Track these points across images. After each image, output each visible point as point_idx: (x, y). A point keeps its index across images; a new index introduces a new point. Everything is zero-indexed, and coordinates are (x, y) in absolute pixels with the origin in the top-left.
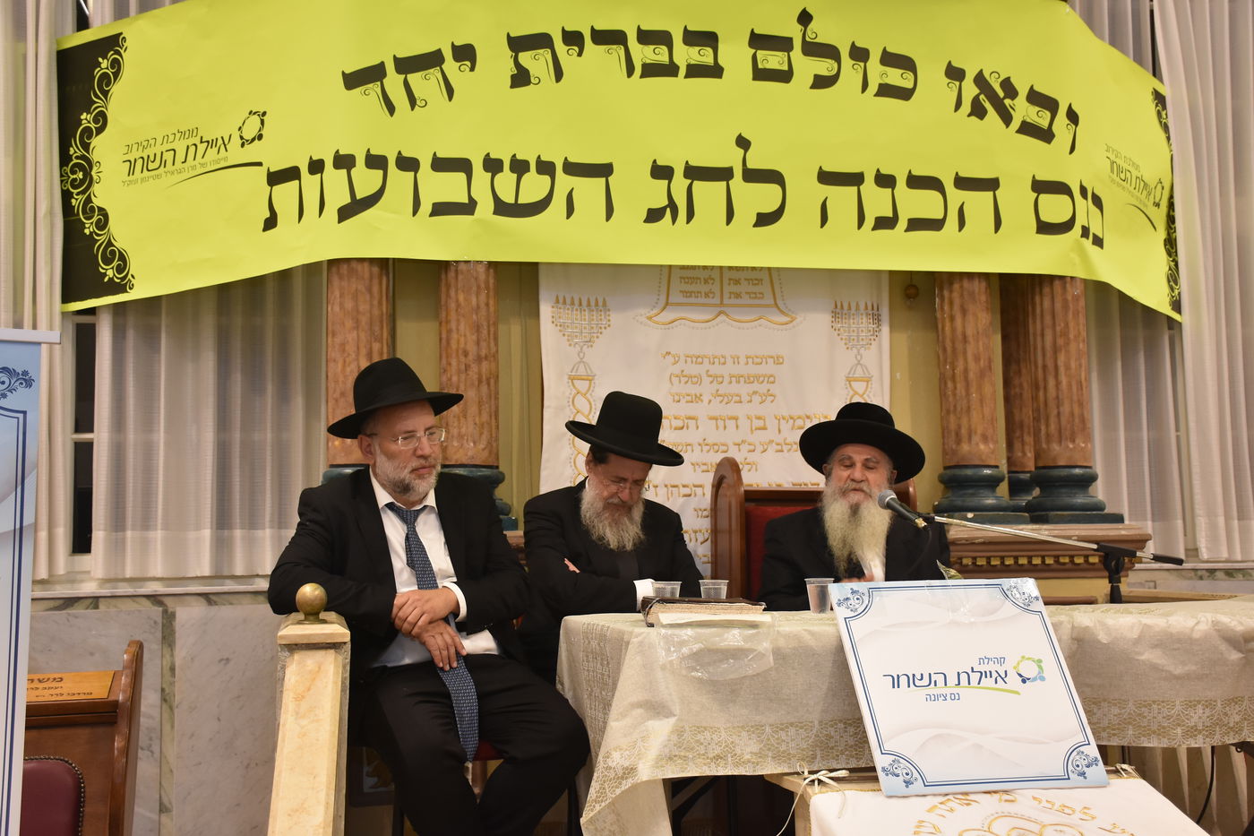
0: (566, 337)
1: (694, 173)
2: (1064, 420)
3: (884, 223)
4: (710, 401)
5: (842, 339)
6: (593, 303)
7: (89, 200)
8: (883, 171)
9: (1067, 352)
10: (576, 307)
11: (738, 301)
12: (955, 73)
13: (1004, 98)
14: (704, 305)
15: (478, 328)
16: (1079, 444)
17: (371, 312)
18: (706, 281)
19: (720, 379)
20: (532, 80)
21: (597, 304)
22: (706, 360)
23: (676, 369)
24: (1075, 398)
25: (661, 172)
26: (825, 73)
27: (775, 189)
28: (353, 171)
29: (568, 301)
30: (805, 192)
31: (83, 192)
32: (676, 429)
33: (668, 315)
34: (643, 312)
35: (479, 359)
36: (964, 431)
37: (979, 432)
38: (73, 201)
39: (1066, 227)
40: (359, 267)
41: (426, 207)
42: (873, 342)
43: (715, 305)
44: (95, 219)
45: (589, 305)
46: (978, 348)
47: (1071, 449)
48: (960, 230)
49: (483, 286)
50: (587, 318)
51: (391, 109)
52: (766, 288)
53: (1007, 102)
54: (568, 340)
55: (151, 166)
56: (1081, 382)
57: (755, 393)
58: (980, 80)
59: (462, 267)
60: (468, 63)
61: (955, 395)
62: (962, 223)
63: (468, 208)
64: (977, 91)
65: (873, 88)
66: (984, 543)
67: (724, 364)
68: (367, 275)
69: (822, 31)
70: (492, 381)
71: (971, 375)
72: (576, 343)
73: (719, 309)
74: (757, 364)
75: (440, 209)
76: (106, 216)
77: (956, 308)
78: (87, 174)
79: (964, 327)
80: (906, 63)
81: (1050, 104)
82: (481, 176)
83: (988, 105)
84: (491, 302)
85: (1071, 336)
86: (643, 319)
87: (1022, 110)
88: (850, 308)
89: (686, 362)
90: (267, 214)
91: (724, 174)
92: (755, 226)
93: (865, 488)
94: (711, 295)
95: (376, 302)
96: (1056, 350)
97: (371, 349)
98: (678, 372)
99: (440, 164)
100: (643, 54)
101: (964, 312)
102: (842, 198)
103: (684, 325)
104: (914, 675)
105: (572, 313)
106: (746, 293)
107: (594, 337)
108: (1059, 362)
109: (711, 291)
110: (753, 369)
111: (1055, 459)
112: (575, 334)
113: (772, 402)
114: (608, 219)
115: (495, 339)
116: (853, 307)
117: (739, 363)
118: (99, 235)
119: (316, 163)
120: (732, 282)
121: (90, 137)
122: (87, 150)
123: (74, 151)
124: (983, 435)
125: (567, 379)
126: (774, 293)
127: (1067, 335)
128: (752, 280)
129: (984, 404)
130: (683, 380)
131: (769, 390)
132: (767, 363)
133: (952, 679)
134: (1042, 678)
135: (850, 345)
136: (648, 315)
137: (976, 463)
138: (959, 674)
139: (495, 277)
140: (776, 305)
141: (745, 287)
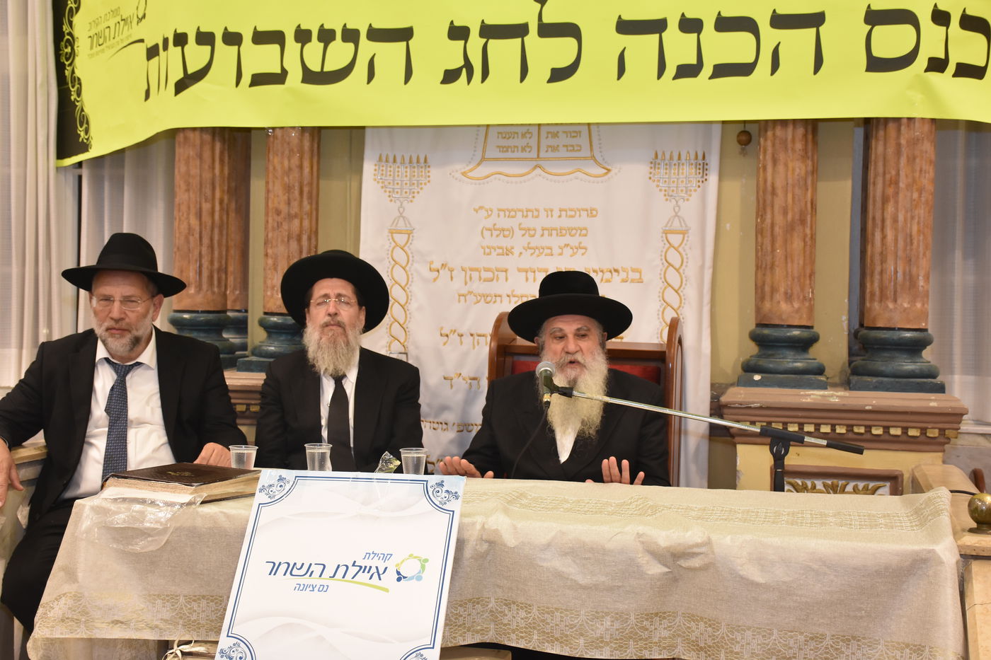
0: (388, 193)
1: (489, 32)
2: (886, 277)
3: (687, 71)
4: (521, 253)
5: (661, 190)
6: (415, 160)
7: (73, 72)
8: (688, 16)
9: (897, 202)
10: (408, 165)
11: (556, 155)
14: (519, 159)
15: (288, 189)
16: (901, 304)
17: (201, 176)
18: (523, 135)
19: (532, 232)
21: (418, 162)
22: (519, 214)
23: (489, 223)
24: (900, 253)
25: (458, 33)
27: (572, 42)
28: (186, 48)
29: (391, 159)
31: (70, 65)
32: (485, 281)
33: (484, 170)
34: (460, 167)
35: (290, 217)
36: (767, 289)
37: (782, 290)
38: (66, 71)
39: (907, 61)
40: (191, 135)
41: (246, 79)
42: (693, 193)
43: (532, 159)
44: (76, 88)
45: (411, 162)
46: (786, 201)
47: (891, 310)
48: (773, 73)
49: (295, 150)
50: (408, 174)
52: (583, 141)
54: (389, 196)
55: (101, 41)
56: (911, 236)
57: (567, 245)
59: (278, 133)
61: (762, 249)
62: (775, 65)
63: (279, 78)
66: (761, 408)
67: (537, 217)
68: (198, 142)
70: (305, 238)
71: (777, 229)
72: (398, 199)
73: (535, 163)
74: (571, 217)
75: (259, 80)
76: (80, 84)
77: (769, 157)
78: (73, 49)
79: (773, 178)
82: (292, 46)
84: (306, 164)
85: (902, 185)
86: (458, 175)
88: (671, 158)
89: (499, 216)
90: (146, 87)
91: (518, 31)
92: (550, 81)
94: (528, 149)
95: (206, 167)
96: (885, 200)
97: (201, 209)
98: (490, 225)
99: (261, 38)
101: (775, 161)
102: (641, 48)
103: (499, 180)
104: (295, 564)
105: (394, 170)
106: (564, 146)
107: (414, 193)
108: (885, 214)
109: (528, 146)
110: (566, 222)
111: (874, 320)
112: (396, 190)
113: (583, 254)
114: (406, 82)
115: (310, 197)
116: (676, 157)
117: (552, 216)
118: (78, 101)
119: (166, 41)
120: (550, 136)
121: (72, 17)
122: (71, 28)
123: (66, 28)
124: (786, 293)
125: (386, 233)
126: (591, 145)
127: (897, 183)
128: (570, 133)
129: (789, 260)
130: (495, 233)
131: (580, 243)
132: (580, 216)
133: (329, 571)
134: (419, 578)
135: (668, 196)
136: (463, 171)
137: (777, 322)
138: (338, 566)
139: (312, 141)
140: (593, 158)
141: (563, 140)
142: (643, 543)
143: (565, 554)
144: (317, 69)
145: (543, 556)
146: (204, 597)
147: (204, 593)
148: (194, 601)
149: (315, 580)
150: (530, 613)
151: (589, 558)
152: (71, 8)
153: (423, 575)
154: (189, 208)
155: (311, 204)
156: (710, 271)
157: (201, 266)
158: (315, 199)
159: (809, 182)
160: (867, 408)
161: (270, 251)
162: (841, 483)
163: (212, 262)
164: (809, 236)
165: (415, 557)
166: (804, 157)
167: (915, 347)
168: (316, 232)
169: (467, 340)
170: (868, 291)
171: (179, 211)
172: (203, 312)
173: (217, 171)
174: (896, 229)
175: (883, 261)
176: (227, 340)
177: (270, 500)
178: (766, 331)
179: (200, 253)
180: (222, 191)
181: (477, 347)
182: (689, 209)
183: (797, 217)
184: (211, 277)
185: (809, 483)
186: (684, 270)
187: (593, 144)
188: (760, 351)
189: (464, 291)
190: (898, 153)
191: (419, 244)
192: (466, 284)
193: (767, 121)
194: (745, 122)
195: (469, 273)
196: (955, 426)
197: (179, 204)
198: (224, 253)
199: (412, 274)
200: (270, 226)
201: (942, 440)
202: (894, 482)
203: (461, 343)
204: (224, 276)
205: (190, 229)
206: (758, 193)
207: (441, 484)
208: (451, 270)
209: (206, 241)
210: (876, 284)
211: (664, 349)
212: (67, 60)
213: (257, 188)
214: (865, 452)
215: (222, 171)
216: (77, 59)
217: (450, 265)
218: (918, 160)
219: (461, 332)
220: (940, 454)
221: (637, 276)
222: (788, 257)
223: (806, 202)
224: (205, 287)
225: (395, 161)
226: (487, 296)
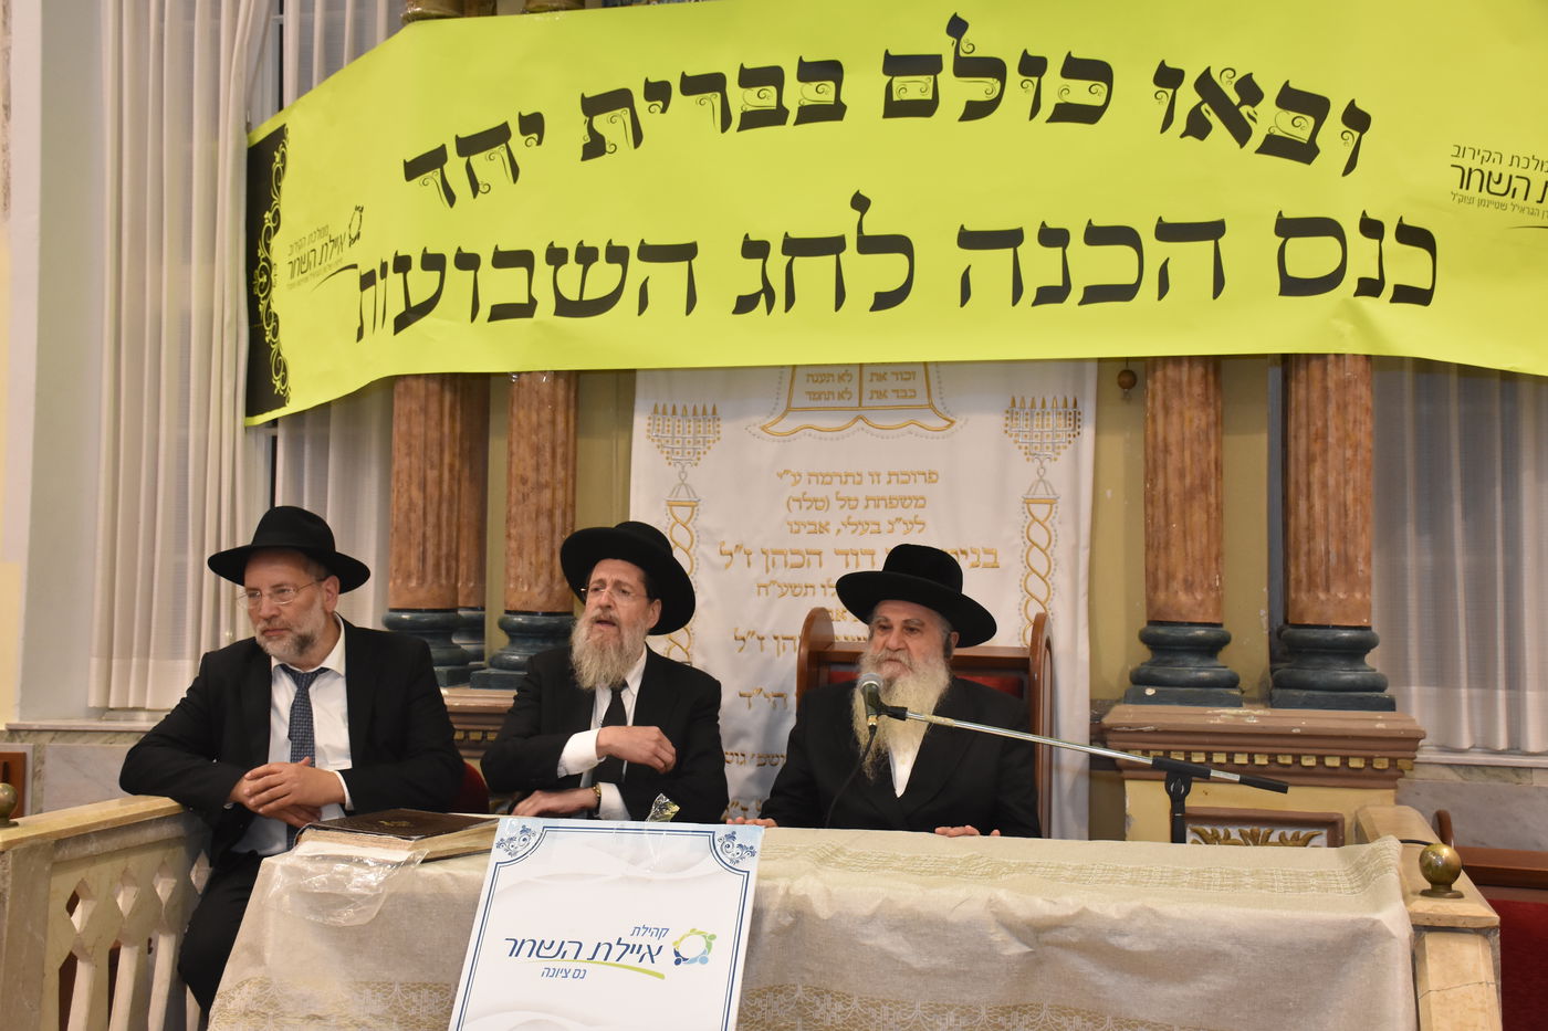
0: (665, 455)
1: (795, 247)
2: (1315, 559)
3: (1049, 295)
4: (839, 531)
5: (1020, 447)
6: (700, 411)
7: (269, 307)
8: (1051, 225)
9: (1325, 462)
10: (691, 417)
11: (884, 402)
12: (1168, 77)
13: (1240, 105)
14: (834, 408)
15: (537, 450)
16: (1336, 595)
17: (425, 436)
18: (841, 378)
19: (853, 503)
20: (608, 149)
21: (704, 413)
22: (836, 479)
23: (796, 491)
24: (1332, 528)
25: (755, 249)
26: (982, 97)
27: (900, 260)
28: (409, 274)
29: (670, 411)
30: (939, 259)
31: (265, 298)
32: (792, 567)
33: (789, 424)
34: (758, 420)
35: (539, 487)
36: (1161, 575)
37: (1180, 576)
38: (260, 306)
39: (1331, 282)
40: (414, 384)
41: (484, 311)
42: (1062, 451)
43: (852, 409)
44: (271, 327)
45: (695, 413)
46: (1183, 461)
47: (1322, 602)
48: (1161, 296)
49: (546, 400)
50: (692, 429)
51: (451, 198)
52: (918, 384)
53: (1245, 110)
54: (667, 458)
55: (304, 268)
56: (1345, 505)
57: (898, 520)
58: (1206, 84)
59: (525, 379)
60: (535, 136)
61: (1153, 523)
62: (1164, 287)
63: (526, 310)
64: (1200, 99)
65: (1047, 109)
66: (1155, 732)
67: (860, 483)
68: (422, 393)
69: (980, 43)
70: (558, 513)
71: (1172, 497)
72: (679, 461)
73: (856, 414)
74: (903, 482)
75: (501, 312)
76: (277, 321)
77: (1159, 404)
78: (269, 278)
79: (1165, 431)
80: (1097, 71)
81: (1315, 106)
82: (543, 269)
83: (1213, 119)
84: (560, 419)
85: (1331, 440)
86: (757, 430)
87: (1268, 118)
88: (1033, 406)
89: (809, 482)
90: (359, 324)
91: (833, 246)
92: (873, 309)
93: (903, 659)
94: (847, 396)
95: (433, 424)
96: (1310, 460)
97: (425, 477)
98: (798, 494)
99: (503, 259)
100: (743, 99)
101: (1167, 410)
102: (992, 266)
103: (810, 435)
104: (543, 942)
105: (674, 424)
106: (894, 391)
107: (699, 453)
108: (1311, 477)
109: (846, 391)
110: (896, 490)
111: (1301, 615)
112: (676, 450)
113: (920, 532)
114: (689, 312)
115: (565, 462)
116: (1039, 403)
117: (879, 482)
118: (274, 343)
119: (384, 266)
120: (875, 378)
121: (269, 238)
122: (268, 252)
123: (261, 253)
124: (1185, 581)
125: (663, 505)
126: (929, 391)
127: (1325, 437)
128: (901, 373)
129: (1188, 538)
130: (805, 504)
131: (916, 516)
132: (915, 481)
133: (587, 952)
134: (704, 960)
135: (1031, 455)
136: (763, 424)
137: (1174, 618)
138: (599, 945)
139: (568, 390)
140: (931, 406)
141: (892, 383)
142: (996, 914)
143: (894, 929)
144: (575, 297)
145: (865, 931)
146: (425, 985)
147: (426, 980)
148: (413, 990)
149: (568, 964)
150: (849, 1005)
151: (926, 934)
152: (269, 227)
153: (709, 956)
154: (410, 476)
155: (566, 469)
156: (1087, 551)
157: (424, 552)
158: (571, 463)
159: (1212, 437)
160: (1294, 731)
161: (513, 531)
162: (1263, 830)
163: (439, 546)
164: (1214, 506)
165: (699, 933)
166: (1205, 404)
167: (1356, 650)
168: (573, 506)
169: (770, 644)
170: (1292, 577)
171: (398, 481)
172: (428, 611)
173: (446, 429)
174: (1325, 497)
175: (1311, 538)
176: (458, 647)
177: (510, 858)
178: (1161, 631)
179: (424, 534)
180: (454, 455)
181: (782, 654)
182: (1058, 471)
183: (1197, 482)
184: (437, 565)
185: (1221, 832)
186: (1052, 551)
187: (932, 388)
188: (1153, 656)
189: (765, 581)
190: (1325, 398)
191: (705, 520)
192: (767, 571)
193: (1155, 359)
194: (1127, 360)
195: (771, 556)
196: (1410, 754)
197: (398, 473)
198: (455, 534)
199: (697, 559)
200: (513, 499)
201: (1394, 773)
202: (1334, 831)
203: (762, 649)
204: (454, 564)
205: (411, 503)
206: (1145, 450)
207: (732, 837)
208: (749, 554)
209: (431, 519)
210: (1303, 569)
211: (1027, 655)
212: (262, 292)
213: (497, 448)
214: (1290, 789)
215: (452, 428)
216: (274, 290)
217: (747, 548)
218: (1350, 408)
219: (761, 635)
220: (1392, 791)
221: (990, 559)
222: (1185, 534)
223: (1209, 464)
224: (430, 578)
225: (674, 412)
226: (796, 587)
